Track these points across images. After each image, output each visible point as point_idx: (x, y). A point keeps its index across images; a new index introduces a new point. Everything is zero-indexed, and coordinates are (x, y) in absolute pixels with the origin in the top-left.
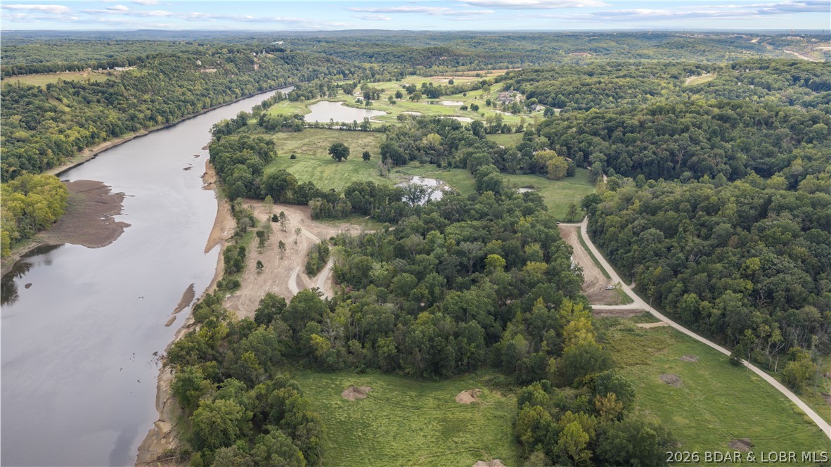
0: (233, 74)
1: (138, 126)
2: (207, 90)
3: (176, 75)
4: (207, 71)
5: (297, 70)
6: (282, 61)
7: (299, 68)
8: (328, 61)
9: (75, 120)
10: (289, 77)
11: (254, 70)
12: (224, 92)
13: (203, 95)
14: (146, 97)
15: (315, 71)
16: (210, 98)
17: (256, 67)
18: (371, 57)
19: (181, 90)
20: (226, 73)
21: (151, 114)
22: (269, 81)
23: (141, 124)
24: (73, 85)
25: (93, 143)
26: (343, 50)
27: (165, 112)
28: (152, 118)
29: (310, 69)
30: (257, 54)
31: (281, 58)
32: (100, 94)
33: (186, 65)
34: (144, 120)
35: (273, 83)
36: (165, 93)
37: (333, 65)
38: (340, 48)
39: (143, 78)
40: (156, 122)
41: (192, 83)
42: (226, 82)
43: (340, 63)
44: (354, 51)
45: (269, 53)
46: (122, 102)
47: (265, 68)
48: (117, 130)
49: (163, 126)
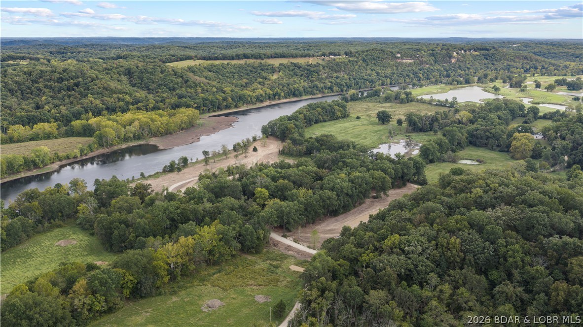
0: (427, 64)
1: (315, 92)
2: (394, 74)
3: (373, 62)
4: (404, 61)
5: (493, 64)
6: (483, 57)
7: (495, 63)
8: (526, 58)
9: (271, 84)
10: (481, 69)
11: (450, 62)
12: (407, 75)
13: (386, 77)
14: (335, 75)
15: (509, 65)
16: (391, 79)
17: (453, 61)
18: (577, 57)
19: (369, 72)
20: (421, 63)
21: (331, 86)
22: (459, 71)
23: (320, 91)
24: (295, 65)
25: (274, 99)
26: (556, 51)
27: (342, 85)
28: (331, 88)
29: (505, 64)
30: (465, 51)
31: (483, 55)
32: (306, 71)
33: (386, 56)
34: (322, 89)
35: (463, 72)
36: (354, 73)
37: (529, 62)
38: (554, 49)
39: (341, 63)
40: (333, 91)
41: (384, 68)
42: (416, 69)
43: (537, 60)
44: (565, 52)
45: (476, 51)
46: (314, 76)
47: (462, 61)
48: (297, 93)
49: (337, 94)
